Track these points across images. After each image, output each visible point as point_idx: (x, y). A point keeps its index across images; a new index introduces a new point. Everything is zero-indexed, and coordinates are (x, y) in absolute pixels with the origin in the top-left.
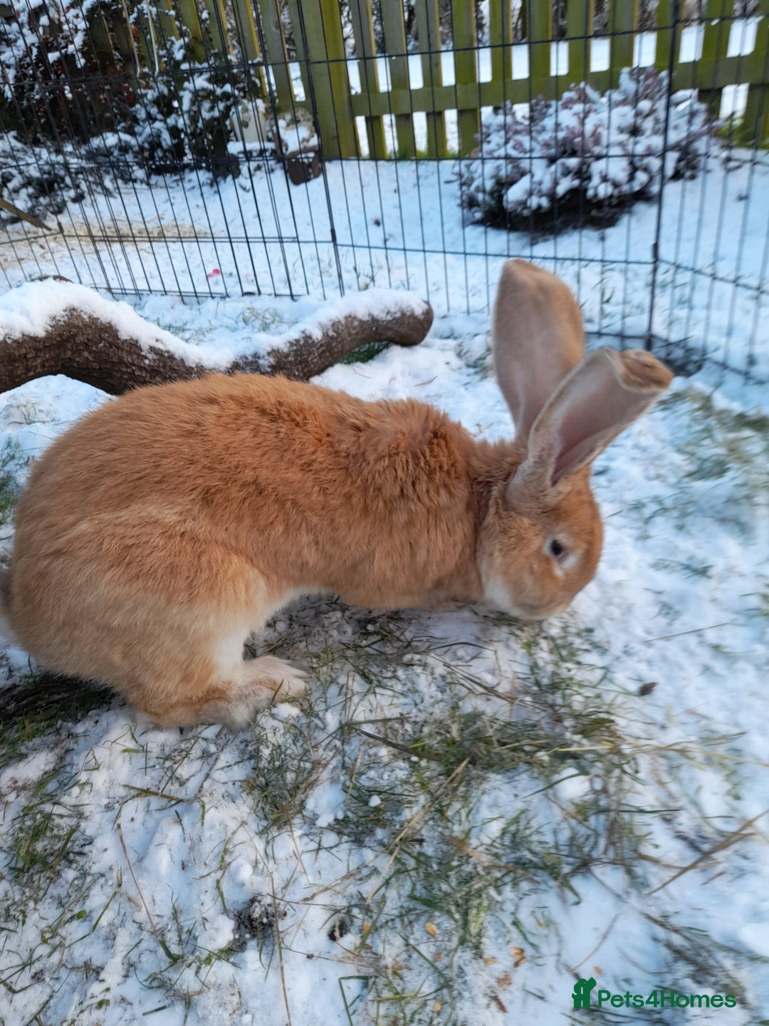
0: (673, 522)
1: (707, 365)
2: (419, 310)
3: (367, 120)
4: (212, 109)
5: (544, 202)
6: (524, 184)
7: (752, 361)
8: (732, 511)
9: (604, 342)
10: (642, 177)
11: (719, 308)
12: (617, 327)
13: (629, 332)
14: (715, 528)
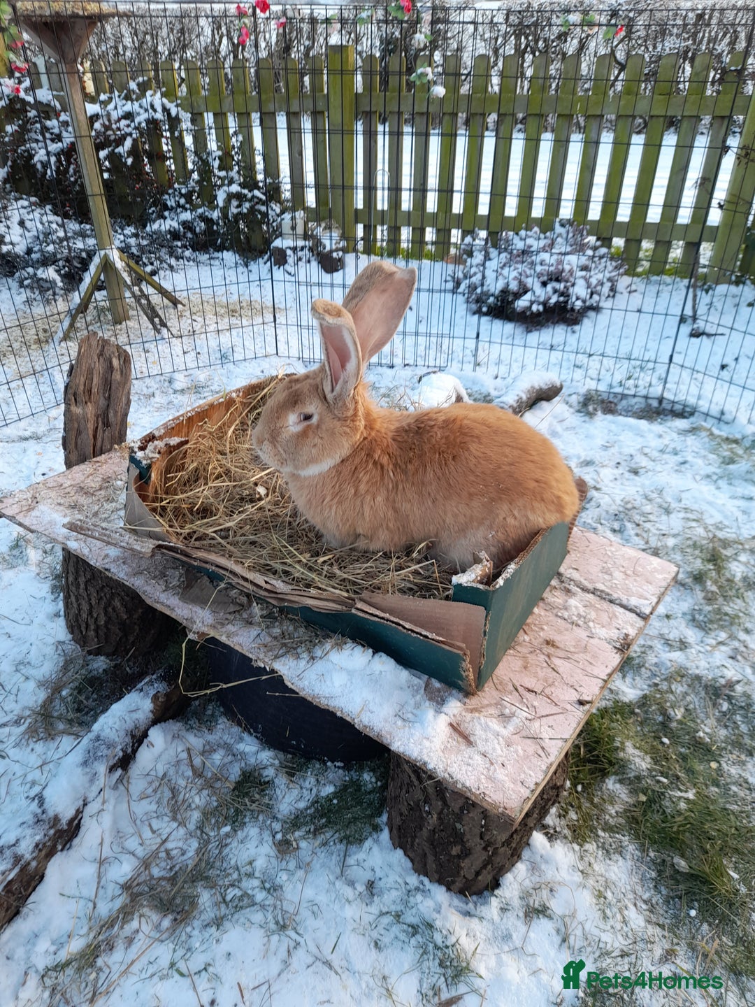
0: (726, 482)
1: (696, 414)
2: (558, 384)
3: (365, 227)
4: (239, 206)
5: (541, 308)
6: (528, 296)
7: (722, 413)
8: (749, 476)
9: (636, 400)
10: (596, 297)
11: (683, 384)
12: (644, 392)
13: (650, 396)
14: (744, 484)
